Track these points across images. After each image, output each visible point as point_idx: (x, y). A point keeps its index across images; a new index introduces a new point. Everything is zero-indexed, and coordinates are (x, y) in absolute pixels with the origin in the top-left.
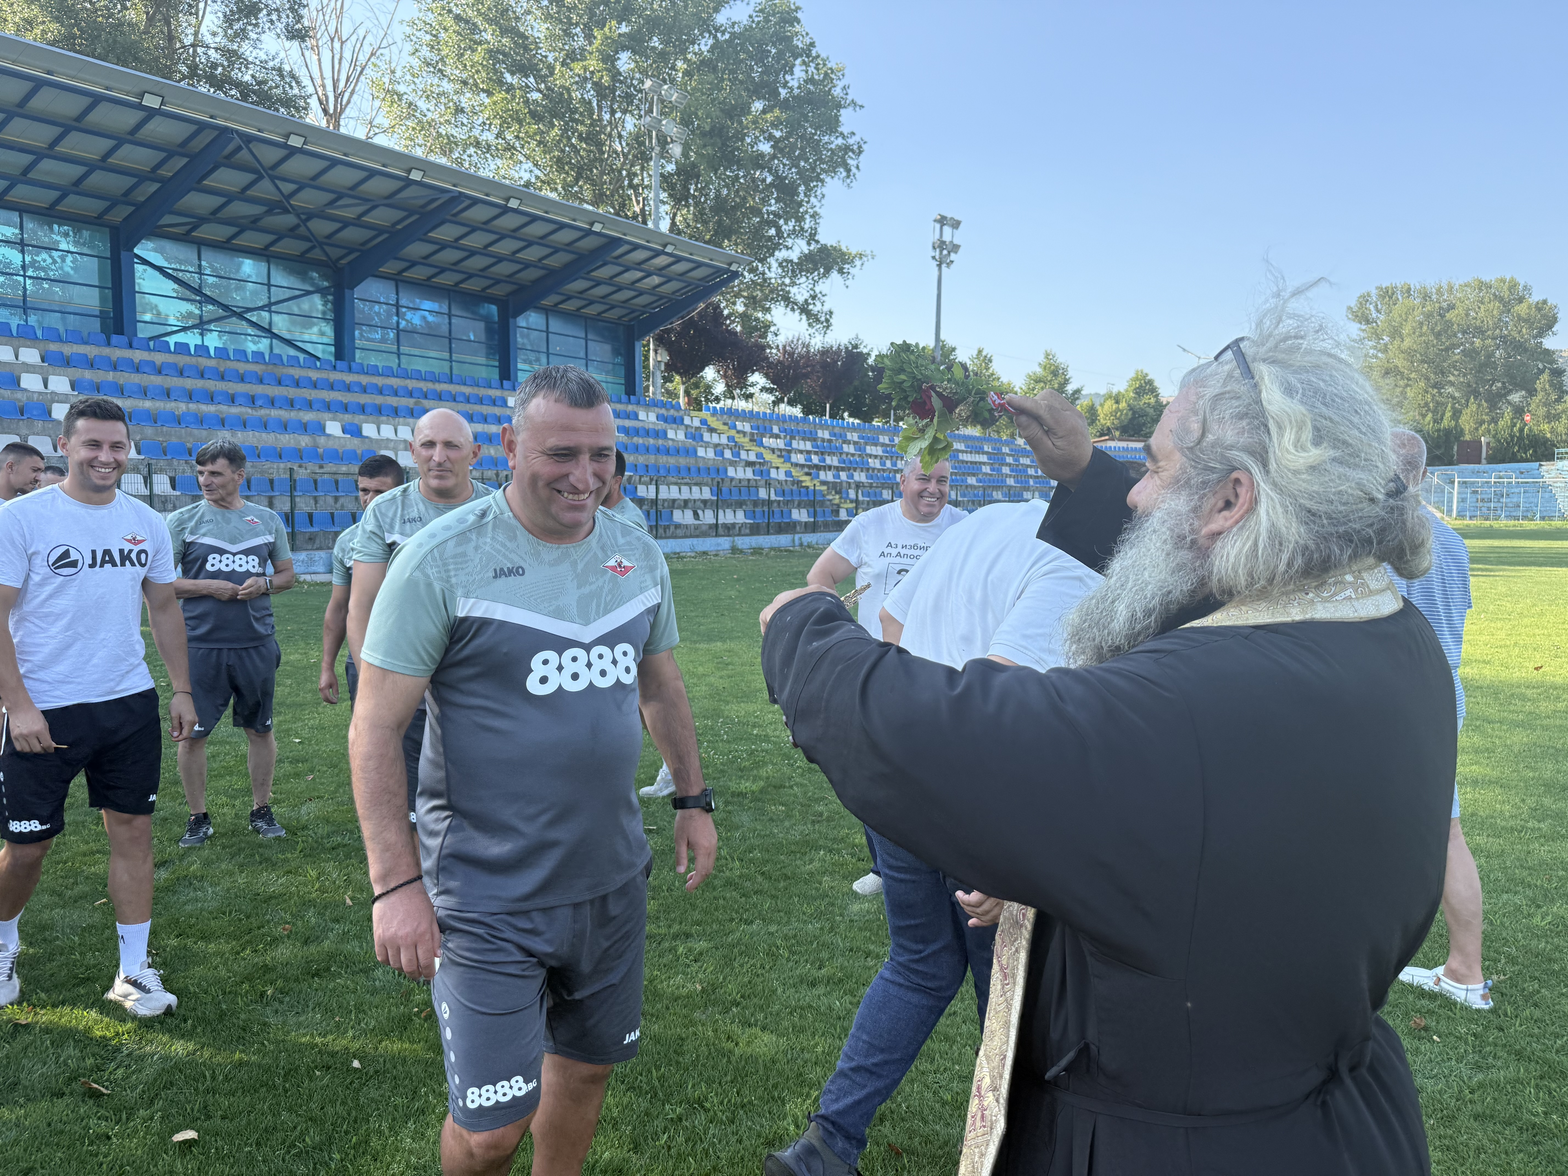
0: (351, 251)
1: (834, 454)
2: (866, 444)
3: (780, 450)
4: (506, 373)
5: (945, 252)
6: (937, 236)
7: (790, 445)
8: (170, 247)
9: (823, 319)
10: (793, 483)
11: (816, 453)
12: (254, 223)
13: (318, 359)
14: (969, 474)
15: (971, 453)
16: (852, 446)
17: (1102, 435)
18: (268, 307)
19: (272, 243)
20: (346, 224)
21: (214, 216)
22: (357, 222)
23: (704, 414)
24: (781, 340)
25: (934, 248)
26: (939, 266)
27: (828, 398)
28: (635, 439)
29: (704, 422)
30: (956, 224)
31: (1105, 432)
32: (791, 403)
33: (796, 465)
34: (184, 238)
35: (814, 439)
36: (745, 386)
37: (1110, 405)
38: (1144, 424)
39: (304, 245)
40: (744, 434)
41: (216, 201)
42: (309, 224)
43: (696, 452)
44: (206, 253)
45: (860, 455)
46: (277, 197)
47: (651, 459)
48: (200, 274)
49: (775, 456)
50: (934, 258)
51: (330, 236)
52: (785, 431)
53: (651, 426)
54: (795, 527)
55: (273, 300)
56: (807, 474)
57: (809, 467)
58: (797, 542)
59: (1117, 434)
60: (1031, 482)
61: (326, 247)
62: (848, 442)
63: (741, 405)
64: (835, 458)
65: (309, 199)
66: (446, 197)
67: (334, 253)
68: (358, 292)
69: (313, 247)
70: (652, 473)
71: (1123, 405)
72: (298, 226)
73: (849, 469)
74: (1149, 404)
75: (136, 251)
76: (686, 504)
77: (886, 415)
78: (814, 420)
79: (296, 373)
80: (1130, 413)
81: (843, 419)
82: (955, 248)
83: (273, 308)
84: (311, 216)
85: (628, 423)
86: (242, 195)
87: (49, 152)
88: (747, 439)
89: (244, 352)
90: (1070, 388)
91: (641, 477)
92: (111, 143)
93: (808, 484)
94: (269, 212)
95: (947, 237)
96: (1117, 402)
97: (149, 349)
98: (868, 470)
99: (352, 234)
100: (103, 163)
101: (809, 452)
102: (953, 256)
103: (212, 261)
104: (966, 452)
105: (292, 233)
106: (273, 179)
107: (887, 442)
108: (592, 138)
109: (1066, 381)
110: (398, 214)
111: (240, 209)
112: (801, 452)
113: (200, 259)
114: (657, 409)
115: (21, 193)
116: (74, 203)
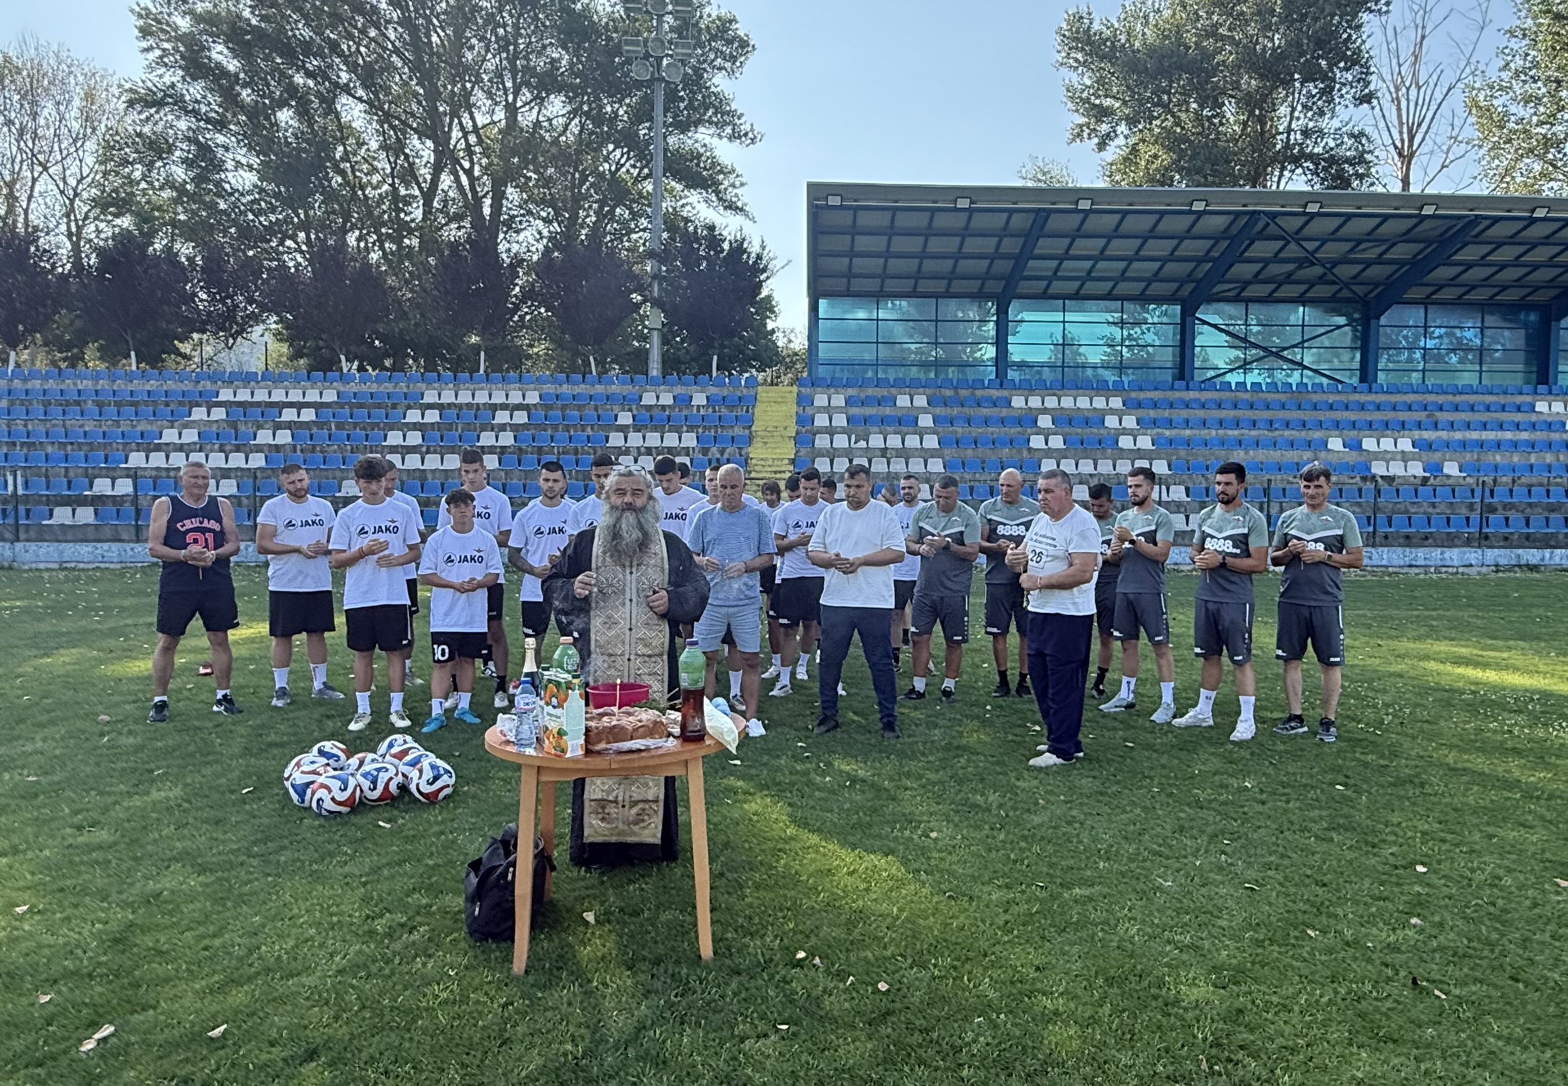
4: (1543, 378)
8: (1225, 307)
12: (1288, 279)
13: (1343, 383)
18: (1301, 345)
20: (1368, 264)
21: (1256, 278)
22: (1379, 260)
34: (1235, 299)
39: (1333, 288)
42: (1334, 271)
44: (1251, 306)
46: (1305, 254)
51: (1354, 278)
55: (1306, 338)
61: (1352, 287)
65: (1332, 250)
66: (1464, 222)
67: (1360, 290)
68: (1383, 320)
69: (1341, 289)
72: (1325, 274)
75: (1199, 315)
79: (1318, 397)
83: (1306, 344)
84: (1335, 263)
86: (1275, 258)
87: (1136, 257)
89: (1275, 384)
92: (1175, 242)
94: (1300, 267)
97: (1200, 390)
99: (1375, 272)
100: (1172, 257)
103: (1257, 313)
106: (1297, 241)
110: (1416, 247)
111: (1275, 269)
113: (1246, 313)
115: (1124, 288)
116: (1157, 288)
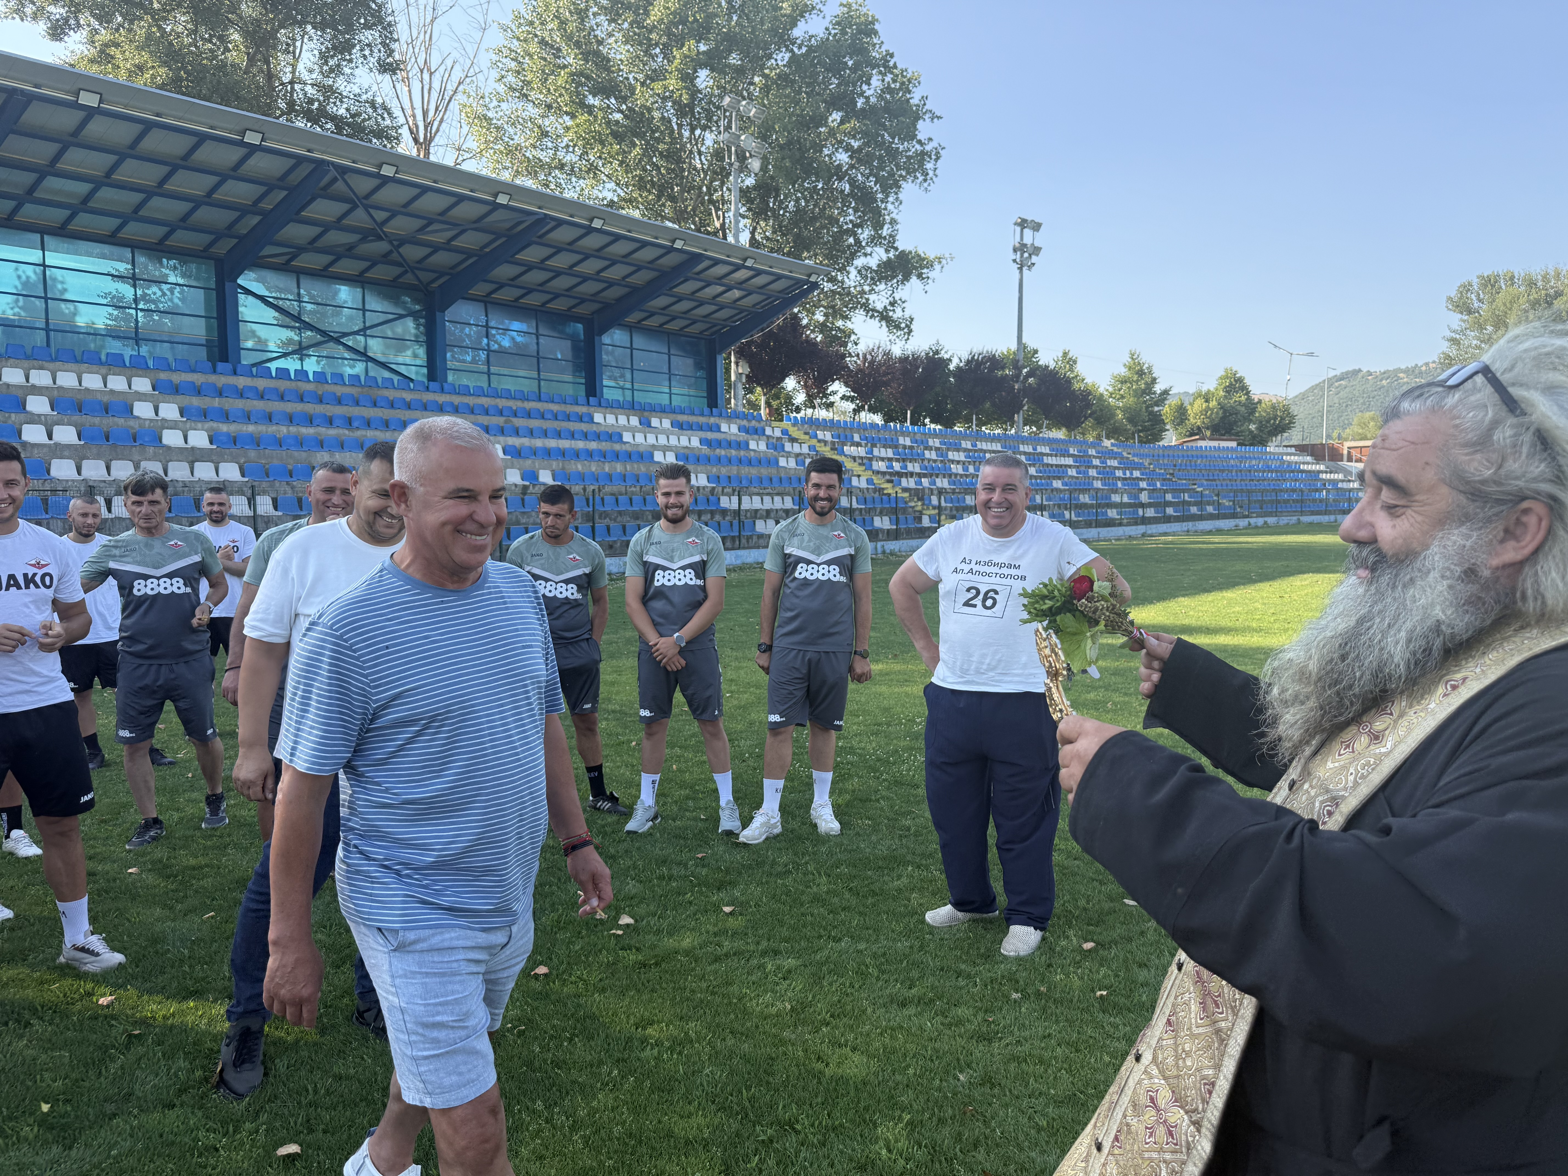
0: (442, 274)
1: (915, 460)
2: (948, 449)
3: (862, 458)
4: (592, 390)
5: (1026, 255)
6: (1018, 239)
7: (871, 452)
8: (272, 277)
9: (903, 325)
10: (875, 490)
11: (897, 460)
12: (349, 251)
13: (412, 380)
14: (1055, 478)
15: (1056, 456)
16: (933, 452)
17: (1191, 435)
18: (363, 331)
19: (367, 270)
20: (436, 248)
21: (312, 245)
22: (447, 246)
23: (785, 424)
24: (861, 348)
25: (1015, 250)
26: (1021, 269)
27: (909, 405)
28: (718, 450)
29: (785, 432)
30: (1037, 227)
31: (1195, 432)
32: (873, 410)
33: (878, 472)
34: (284, 268)
35: (895, 446)
36: (826, 396)
37: (1199, 404)
38: (1235, 422)
39: (396, 271)
40: (825, 442)
41: (315, 231)
42: (400, 250)
43: (777, 462)
44: (305, 282)
45: (942, 461)
47: (734, 470)
48: (300, 301)
49: (856, 464)
50: (1015, 261)
51: (419, 262)
52: (866, 439)
53: (733, 438)
54: (877, 535)
55: (367, 325)
56: (889, 481)
57: (891, 474)
58: (879, 550)
59: (1208, 433)
60: (1119, 484)
61: (417, 272)
62: (930, 449)
63: (822, 414)
64: (916, 465)
65: (401, 226)
66: (531, 220)
67: (425, 276)
68: (449, 314)
69: (406, 272)
70: (734, 484)
71: (1213, 403)
72: (391, 252)
73: (931, 475)
74: (1240, 402)
75: (240, 281)
76: (768, 514)
77: (968, 420)
78: (895, 427)
79: (391, 394)
80: (1221, 412)
81: (925, 425)
82: (1037, 250)
83: (368, 332)
84: (402, 242)
85: (710, 435)
86: (338, 224)
87: (158, 190)
88: (828, 448)
89: (341, 376)
90: (1158, 388)
91: (723, 488)
92: (214, 179)
93: (890, 491)
94: (364, 240)
95: (1028, 240)
96: (1207, 401)
97: (252, 376)
98: (950, 476)
99: (442, 259)
100: (208, 199)
101: (890, 460)
102: (1034, 259)
103: (311, 289)
104: (1051, 455)
105: (386, 258)
106: (366, 208)
107: (969, 447)
108: (675, 156)
109: (1154, 381)
110: (485, 238)
111: (335, 238)
112: (883, 459)
113: (299, 287)
114: (738, 421)
115: (133, 230)
116: (181, 238)
